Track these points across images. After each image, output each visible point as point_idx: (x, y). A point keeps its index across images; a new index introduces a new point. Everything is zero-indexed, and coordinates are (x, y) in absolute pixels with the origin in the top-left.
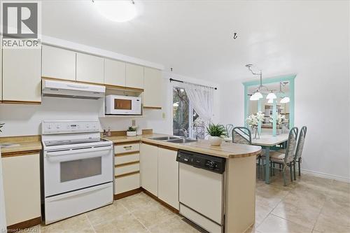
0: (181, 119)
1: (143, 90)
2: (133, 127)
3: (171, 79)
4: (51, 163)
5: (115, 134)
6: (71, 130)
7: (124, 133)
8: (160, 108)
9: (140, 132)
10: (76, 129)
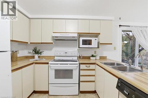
0: (129, 51)
1: (99, 34)
2: (94, 55)
3: (120, 26)
4: (52, 69)
5: (84, 58)
6: (65, 55)
7: (89, 58)
8: (111, 44)
9: (98, 58)
10: (67, 55)
